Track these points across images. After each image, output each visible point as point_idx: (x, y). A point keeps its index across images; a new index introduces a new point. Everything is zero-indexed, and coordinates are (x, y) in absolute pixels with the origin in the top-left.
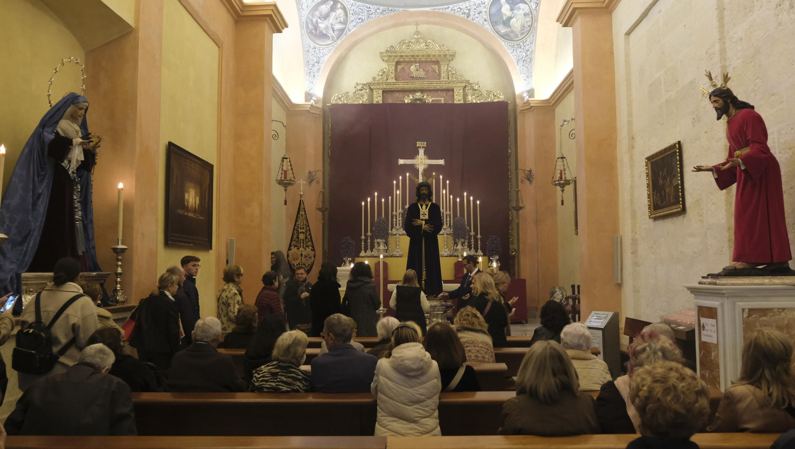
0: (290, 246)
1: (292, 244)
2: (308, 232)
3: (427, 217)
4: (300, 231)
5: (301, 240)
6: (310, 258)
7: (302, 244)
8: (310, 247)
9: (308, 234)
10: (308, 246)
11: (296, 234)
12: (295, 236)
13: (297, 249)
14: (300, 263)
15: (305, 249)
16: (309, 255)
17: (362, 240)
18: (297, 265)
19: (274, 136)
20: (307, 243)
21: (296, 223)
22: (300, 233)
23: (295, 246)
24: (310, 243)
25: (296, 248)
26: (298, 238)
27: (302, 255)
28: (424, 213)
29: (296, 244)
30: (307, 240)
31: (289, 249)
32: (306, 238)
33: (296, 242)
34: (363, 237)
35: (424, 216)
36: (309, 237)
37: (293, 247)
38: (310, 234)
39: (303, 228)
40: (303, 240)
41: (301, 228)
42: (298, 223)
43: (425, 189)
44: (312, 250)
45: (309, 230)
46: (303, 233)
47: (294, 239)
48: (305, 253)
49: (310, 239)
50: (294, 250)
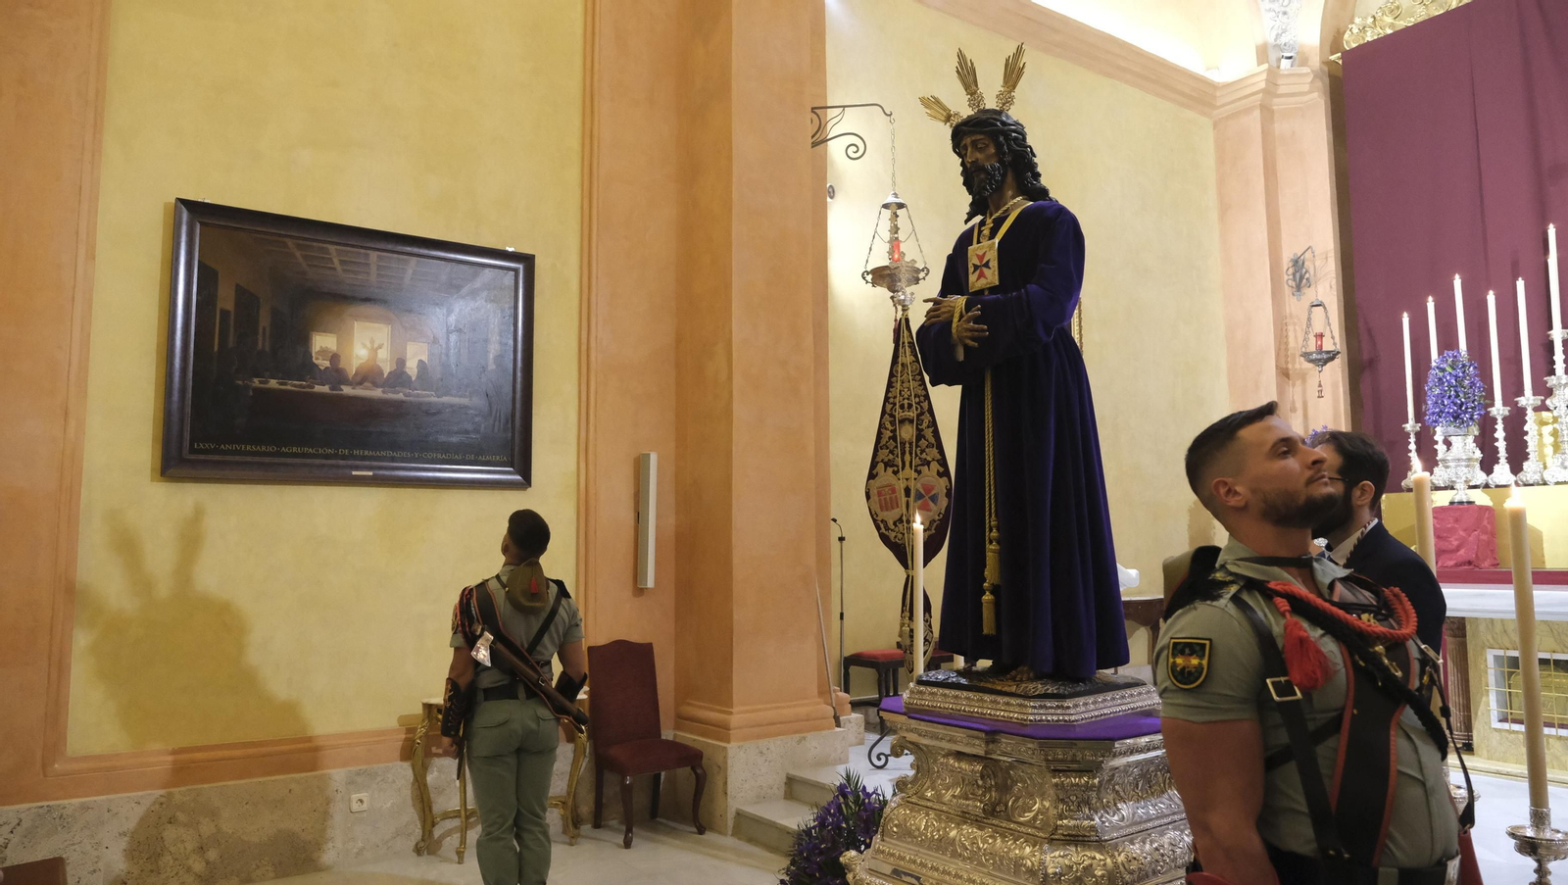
0: (873, 465)
1: (878, 459)
2: (926, 418)
3: (992, 277)
4: (899, 414)
5: (903, 444)
6: (934, 499)
7: (907, 457)
8: (935, 466)
9: (925, 425)
10: (928, 463)
11: (889, 426)
12: (888, 434)
13: (895, 473)
14: (904, 519)
15: (919, 472)
16: (928, 489)
17: (1408, 435)
18: (895, 524)
19: (855, 149)
20: (922, 451)
21: (888, 391)
22: (902, 422)
23: (887, 464)
24: (935, 451)
25: (890, 470)
26: (894, 438)
27: (907, 491)
28: (981, 258)
29: (891, 457)
30: (923, 443)
31: (872, 476)
32: (920, 436)
33: (891, 452)
34: (1411, 426)
35: (982, 275)
36: (928, 433)
37: (881, 466)
38: (934, 424)
39: (910, 406)
40: (911, 444)
41: (902, 407)
42: (895, 391)
43: (974, 144)
44: (940, 474)
45: (931, 411)
46: (911, 421)
47: (883, 442)
48: (919, 486)
49: (932, 440)
50: (885, 476)
